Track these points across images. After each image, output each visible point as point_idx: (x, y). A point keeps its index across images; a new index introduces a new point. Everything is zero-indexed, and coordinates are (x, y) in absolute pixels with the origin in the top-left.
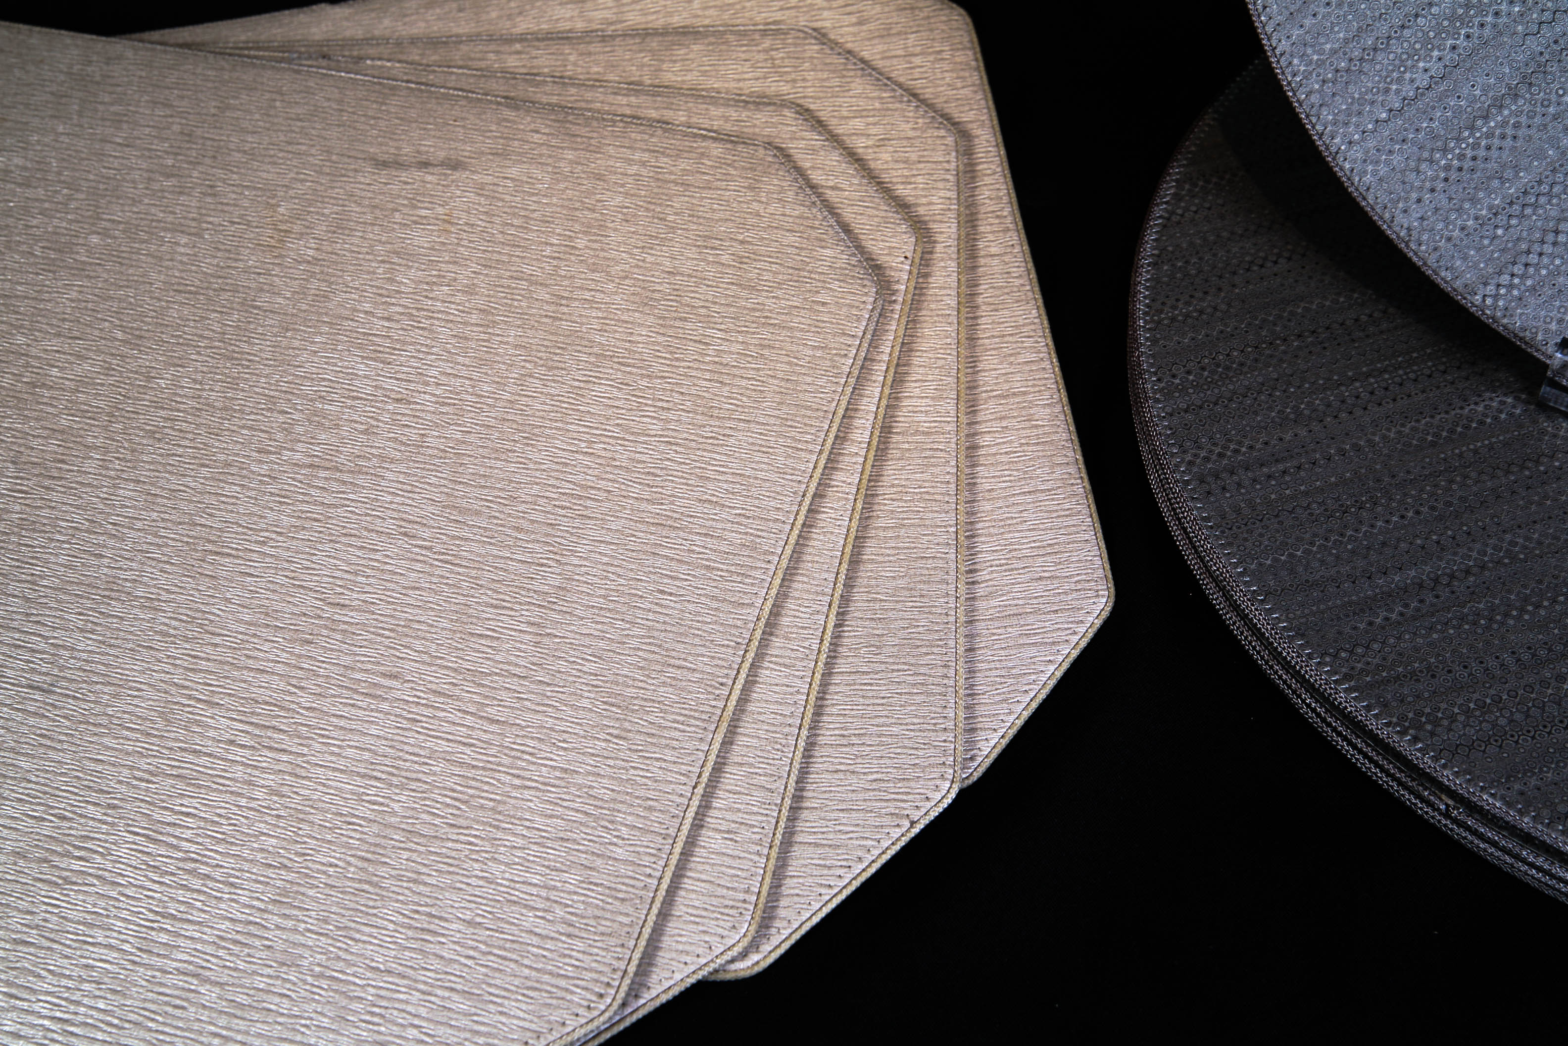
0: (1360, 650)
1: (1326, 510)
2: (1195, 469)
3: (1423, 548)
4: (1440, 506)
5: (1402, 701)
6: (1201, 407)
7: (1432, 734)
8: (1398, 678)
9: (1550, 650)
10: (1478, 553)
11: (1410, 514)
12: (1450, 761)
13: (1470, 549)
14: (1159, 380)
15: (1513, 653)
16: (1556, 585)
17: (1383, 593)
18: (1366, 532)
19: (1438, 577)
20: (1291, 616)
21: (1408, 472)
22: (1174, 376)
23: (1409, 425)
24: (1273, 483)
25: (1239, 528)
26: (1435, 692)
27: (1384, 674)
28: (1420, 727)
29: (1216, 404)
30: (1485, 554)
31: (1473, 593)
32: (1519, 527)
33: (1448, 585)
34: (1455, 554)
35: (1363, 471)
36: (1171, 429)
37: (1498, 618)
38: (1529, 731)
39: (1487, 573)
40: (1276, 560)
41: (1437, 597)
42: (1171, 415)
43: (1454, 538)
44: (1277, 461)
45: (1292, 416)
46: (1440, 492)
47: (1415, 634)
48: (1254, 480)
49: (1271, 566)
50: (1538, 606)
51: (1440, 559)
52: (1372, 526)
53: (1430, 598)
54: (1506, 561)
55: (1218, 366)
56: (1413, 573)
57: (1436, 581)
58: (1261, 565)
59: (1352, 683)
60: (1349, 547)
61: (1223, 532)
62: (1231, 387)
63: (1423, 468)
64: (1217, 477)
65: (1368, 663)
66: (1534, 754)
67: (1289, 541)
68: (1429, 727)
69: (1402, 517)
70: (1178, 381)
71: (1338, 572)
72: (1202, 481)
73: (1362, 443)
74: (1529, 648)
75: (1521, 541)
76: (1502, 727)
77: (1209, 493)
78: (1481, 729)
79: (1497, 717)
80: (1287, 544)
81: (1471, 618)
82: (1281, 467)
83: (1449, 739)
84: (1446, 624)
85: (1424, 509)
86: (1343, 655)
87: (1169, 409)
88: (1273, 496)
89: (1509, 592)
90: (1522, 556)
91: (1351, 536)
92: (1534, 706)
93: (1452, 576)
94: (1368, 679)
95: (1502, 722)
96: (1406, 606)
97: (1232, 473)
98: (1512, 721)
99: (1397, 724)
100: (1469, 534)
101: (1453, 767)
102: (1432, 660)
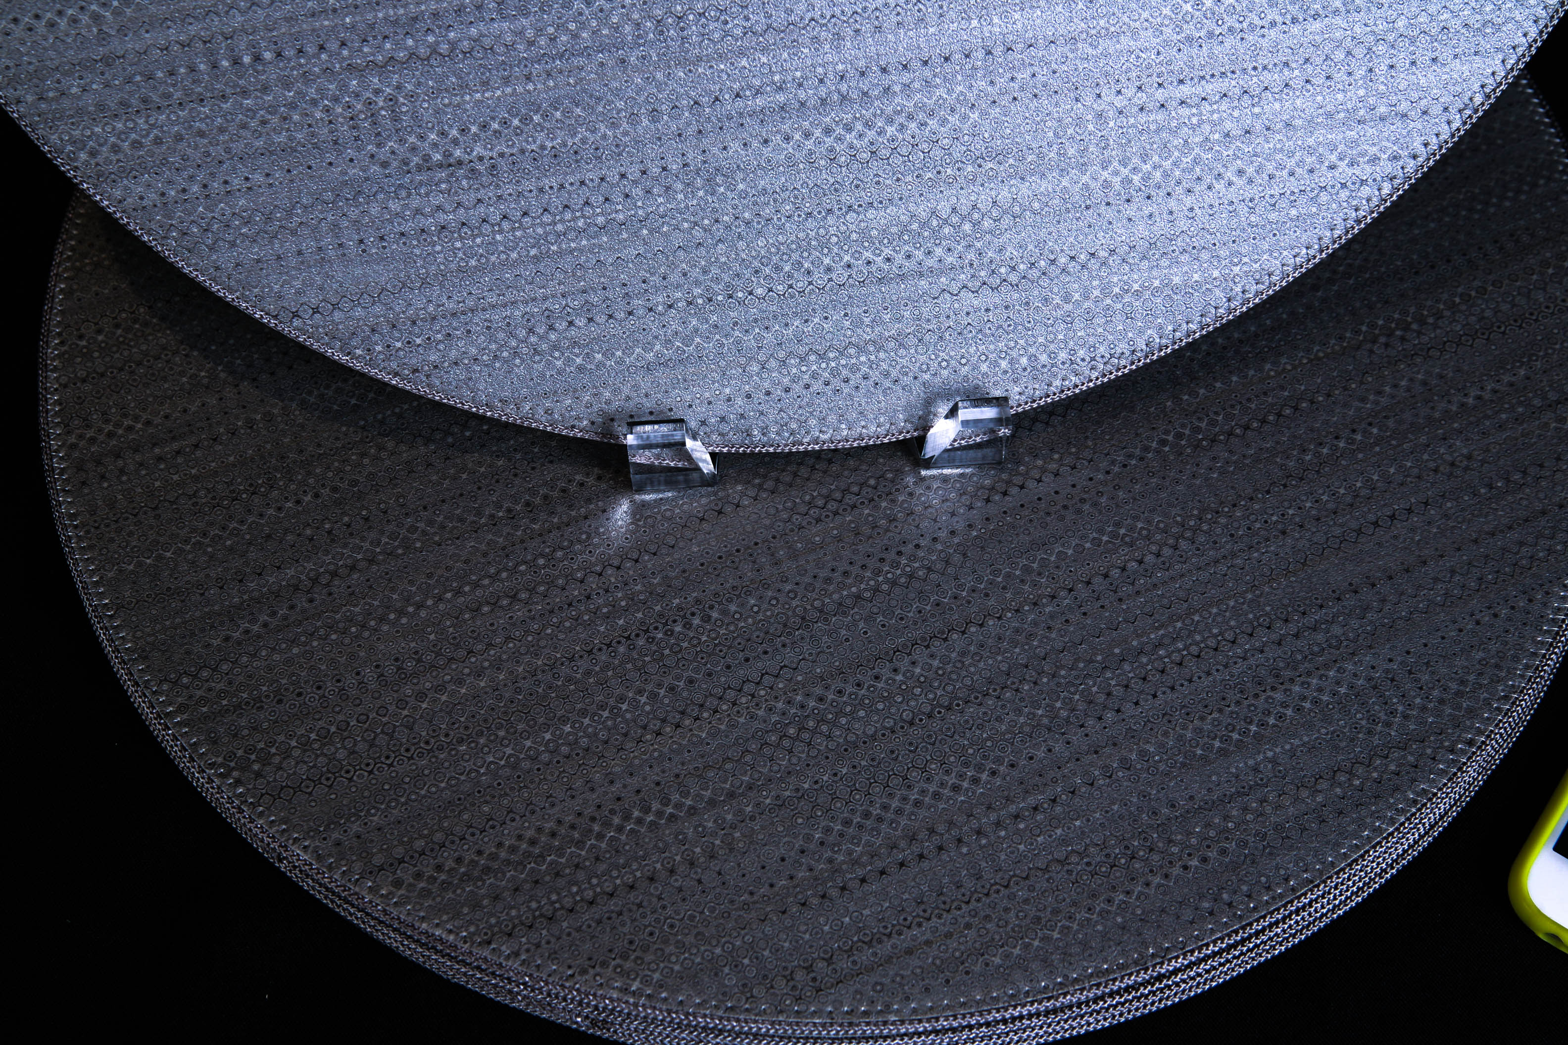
0: (205, 674)
1: (214, 498)
2: (76, 454)
3: (311, 539)
4: (344, 485)
5: (235, 735)
6: (102, 375)
7: (258, 775)
8: (239, 706)
9: (419, 661)
10: (371, 543)
11: (308, 498)
12: (268, 809)
13: (363, 539)
14: (62, 343)
15: (377, 667)
16: (447, 579)
17: (251, 599)
18: (253, 522)
19: (319, 575)
20: (139, 634)
21: (319, 445)
22: (81, 337)
23: (334, 387)
24: (162, 466)
25: (108, 526)
26: (276, 722)
27: (225, 702)
28: (244, 767)
29: (121, 369)
30: (378, 544)
31: (353, 593)
32: (425, 508)
33: (327, 585)
34: (345, 546)
35: (268, 446)
36: (60, 404)
37: (373, 623)
38: (368, 765)
39: (374, 568)
40: (140, 564)
41: (311, 601)
42: (65, 386)
43: (349, 526)
44: (174, 438)
45: (205, 381)
46: (348, 468)
47: (273, 649)
48: (141, 464)
49: (132, 572)
50: (420, 606)
51: (327, 552)
52: (261, 515)
53: (302, 602)
54: (400, 551)
55: (135, 321)
56: (291, 572)
57: (315, 581)
58: (120, 571)
59: (185, 716)
60: (229, 543)
61: (88, 532)
62: (144, 347)
63: (337, 439)
64: (99, 463)
65: (210, 690)
66: (366, 794)
67: (161, 539)
68: (256, 767)
69: (298, 502)
70: (84, 343)
71: (207, 576)
72: (80, 469)
73: (276, 411)
74: (397, 660)
75: (421, 525)
76: (339, 761)
77: (84, 483)
78: (314, 766)
79: (337, 749)
80: (158, 543)
81: (341, 625)
82: (175, 446)
83: (275, 780)
84: (312, 635)
85: (325, 492)
86: (185, 680)
87: (64, 380)
88: (157, 484)
89: (393, 590)
90: (418, 545)
91: (235, 529)
92: (383, 732)
93: (334, 574)
94: (205, 709)
95: (341, 754)
96: (273, 614)
97: (118, 456)
98: (354, 752)
99: (221, 765)
100: (367, 519)
101: (269, 816)
102: (284, 681)
